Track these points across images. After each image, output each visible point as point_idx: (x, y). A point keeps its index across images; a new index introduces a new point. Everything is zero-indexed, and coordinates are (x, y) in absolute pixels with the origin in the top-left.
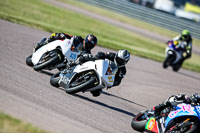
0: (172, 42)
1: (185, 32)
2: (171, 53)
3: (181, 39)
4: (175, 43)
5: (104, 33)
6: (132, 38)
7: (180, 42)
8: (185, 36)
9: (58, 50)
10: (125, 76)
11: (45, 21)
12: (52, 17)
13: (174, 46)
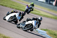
0: (28, 6)
1: (32, 3)
2: (27, 9)
3: (31, 5)
4: (29, 6)
7: (30, 6)
8: (32, 4)
9: (15, 16)
10: (40, 25)
13: (28, 7)
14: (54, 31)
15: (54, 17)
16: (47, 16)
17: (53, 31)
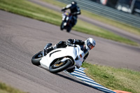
14: (103, 67)
16: (84, 29)
17: (101, 66)
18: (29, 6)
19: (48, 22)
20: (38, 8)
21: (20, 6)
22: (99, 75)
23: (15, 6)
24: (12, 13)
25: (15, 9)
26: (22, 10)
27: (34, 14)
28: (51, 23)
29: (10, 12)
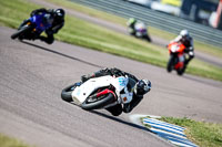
5: (72, 29)
6: (103, 34)
11: (7, 15)
12: (15, 12)
14: (214, 125)
15: (213, 74)
17: (210, 124)
18: (95, 31)
19: (125, 57)
20: (110, 36)
21: (81, 32)
22: (207, 138)
23: (72, 33)
24: (69, 43)
25: (73, 37)
26: (84, 39)
27: (103, 44)
28: (130, 58)
29: (65, 42)
